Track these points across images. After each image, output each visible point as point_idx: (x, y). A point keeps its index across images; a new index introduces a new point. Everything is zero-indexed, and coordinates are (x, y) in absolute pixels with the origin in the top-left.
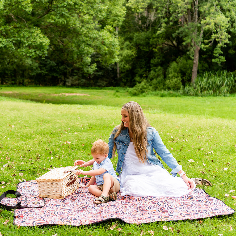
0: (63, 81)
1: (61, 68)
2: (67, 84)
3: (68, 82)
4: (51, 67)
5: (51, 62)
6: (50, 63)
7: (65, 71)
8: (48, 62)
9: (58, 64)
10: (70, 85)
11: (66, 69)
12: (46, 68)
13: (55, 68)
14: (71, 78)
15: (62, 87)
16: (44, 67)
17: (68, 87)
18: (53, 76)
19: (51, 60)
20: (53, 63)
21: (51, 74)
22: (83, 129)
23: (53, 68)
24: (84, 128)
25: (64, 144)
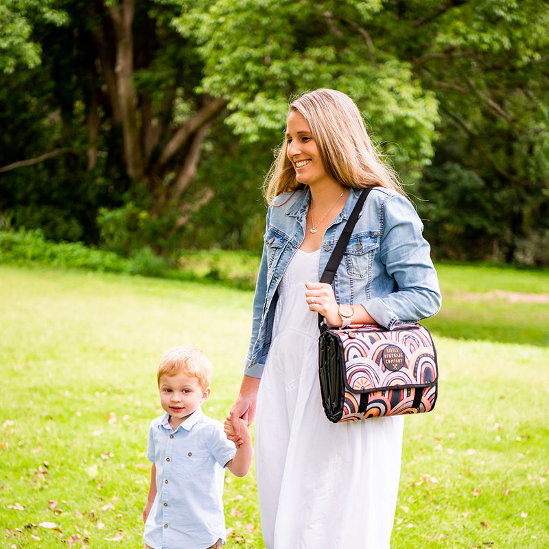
0: (506, 244)
1: (502, 195)
2: (519, 256)
3: (524, 251)
4: (465, 192)
5: (465, 174)
6: (460, 178)
7: (516, 208)
8: (453, 176)
9: (488, 181)
10: (529, 260)
11: (522, 201)
12: (445, 197)
13: (477, 195)
14: (535, 237)
15: (500, 267)
16: (438, 190)
17: (522, 267)
18: (468, 227)
19: (465, 167)
20: (470, 178)
21: (461, 217)
22: (498, 438)
23: (469, 198)
24: (503, 438)
25: (413, 485)
